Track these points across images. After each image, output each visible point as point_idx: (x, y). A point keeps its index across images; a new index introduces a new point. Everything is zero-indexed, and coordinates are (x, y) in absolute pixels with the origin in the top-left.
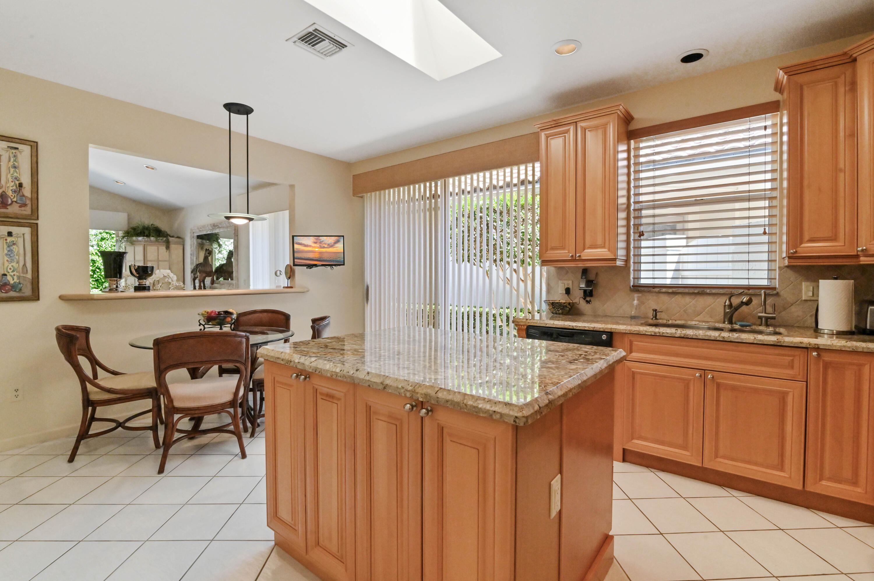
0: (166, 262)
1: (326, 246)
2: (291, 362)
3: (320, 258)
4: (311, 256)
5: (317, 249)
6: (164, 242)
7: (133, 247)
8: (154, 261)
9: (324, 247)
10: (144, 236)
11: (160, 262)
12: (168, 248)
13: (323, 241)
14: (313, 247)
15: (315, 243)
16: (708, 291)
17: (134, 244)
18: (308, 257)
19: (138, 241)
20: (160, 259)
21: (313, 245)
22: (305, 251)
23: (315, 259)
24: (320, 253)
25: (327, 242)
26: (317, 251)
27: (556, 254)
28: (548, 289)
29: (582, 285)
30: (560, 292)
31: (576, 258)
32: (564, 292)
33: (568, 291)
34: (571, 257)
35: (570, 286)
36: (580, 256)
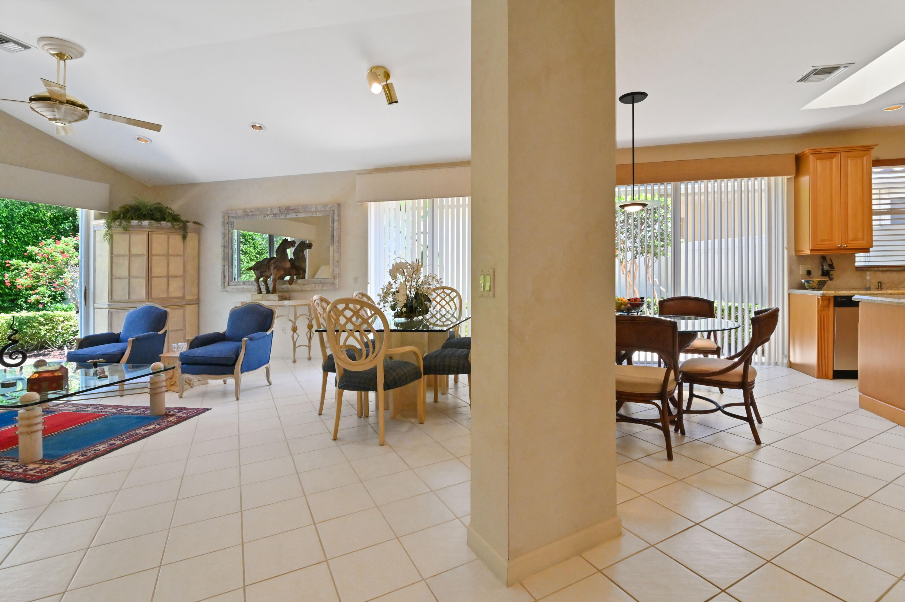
0: (179, 258)
6: (180, 228)
7: (128, 236)
8: (163, 255)
10: (152, 219)
11: (171, 258)
12: (184, 238)
17: (129, 231)
19: (141, 227)
20: (171, 252)
27: (826, 245)
28: (790, 272)
29: (826, 268)
30: (801, 274)
31: (842, 248)
32: (806, 273)
33: (809, 273)
34: (839, 247)
35: (810, 269)
36: (847, 246)
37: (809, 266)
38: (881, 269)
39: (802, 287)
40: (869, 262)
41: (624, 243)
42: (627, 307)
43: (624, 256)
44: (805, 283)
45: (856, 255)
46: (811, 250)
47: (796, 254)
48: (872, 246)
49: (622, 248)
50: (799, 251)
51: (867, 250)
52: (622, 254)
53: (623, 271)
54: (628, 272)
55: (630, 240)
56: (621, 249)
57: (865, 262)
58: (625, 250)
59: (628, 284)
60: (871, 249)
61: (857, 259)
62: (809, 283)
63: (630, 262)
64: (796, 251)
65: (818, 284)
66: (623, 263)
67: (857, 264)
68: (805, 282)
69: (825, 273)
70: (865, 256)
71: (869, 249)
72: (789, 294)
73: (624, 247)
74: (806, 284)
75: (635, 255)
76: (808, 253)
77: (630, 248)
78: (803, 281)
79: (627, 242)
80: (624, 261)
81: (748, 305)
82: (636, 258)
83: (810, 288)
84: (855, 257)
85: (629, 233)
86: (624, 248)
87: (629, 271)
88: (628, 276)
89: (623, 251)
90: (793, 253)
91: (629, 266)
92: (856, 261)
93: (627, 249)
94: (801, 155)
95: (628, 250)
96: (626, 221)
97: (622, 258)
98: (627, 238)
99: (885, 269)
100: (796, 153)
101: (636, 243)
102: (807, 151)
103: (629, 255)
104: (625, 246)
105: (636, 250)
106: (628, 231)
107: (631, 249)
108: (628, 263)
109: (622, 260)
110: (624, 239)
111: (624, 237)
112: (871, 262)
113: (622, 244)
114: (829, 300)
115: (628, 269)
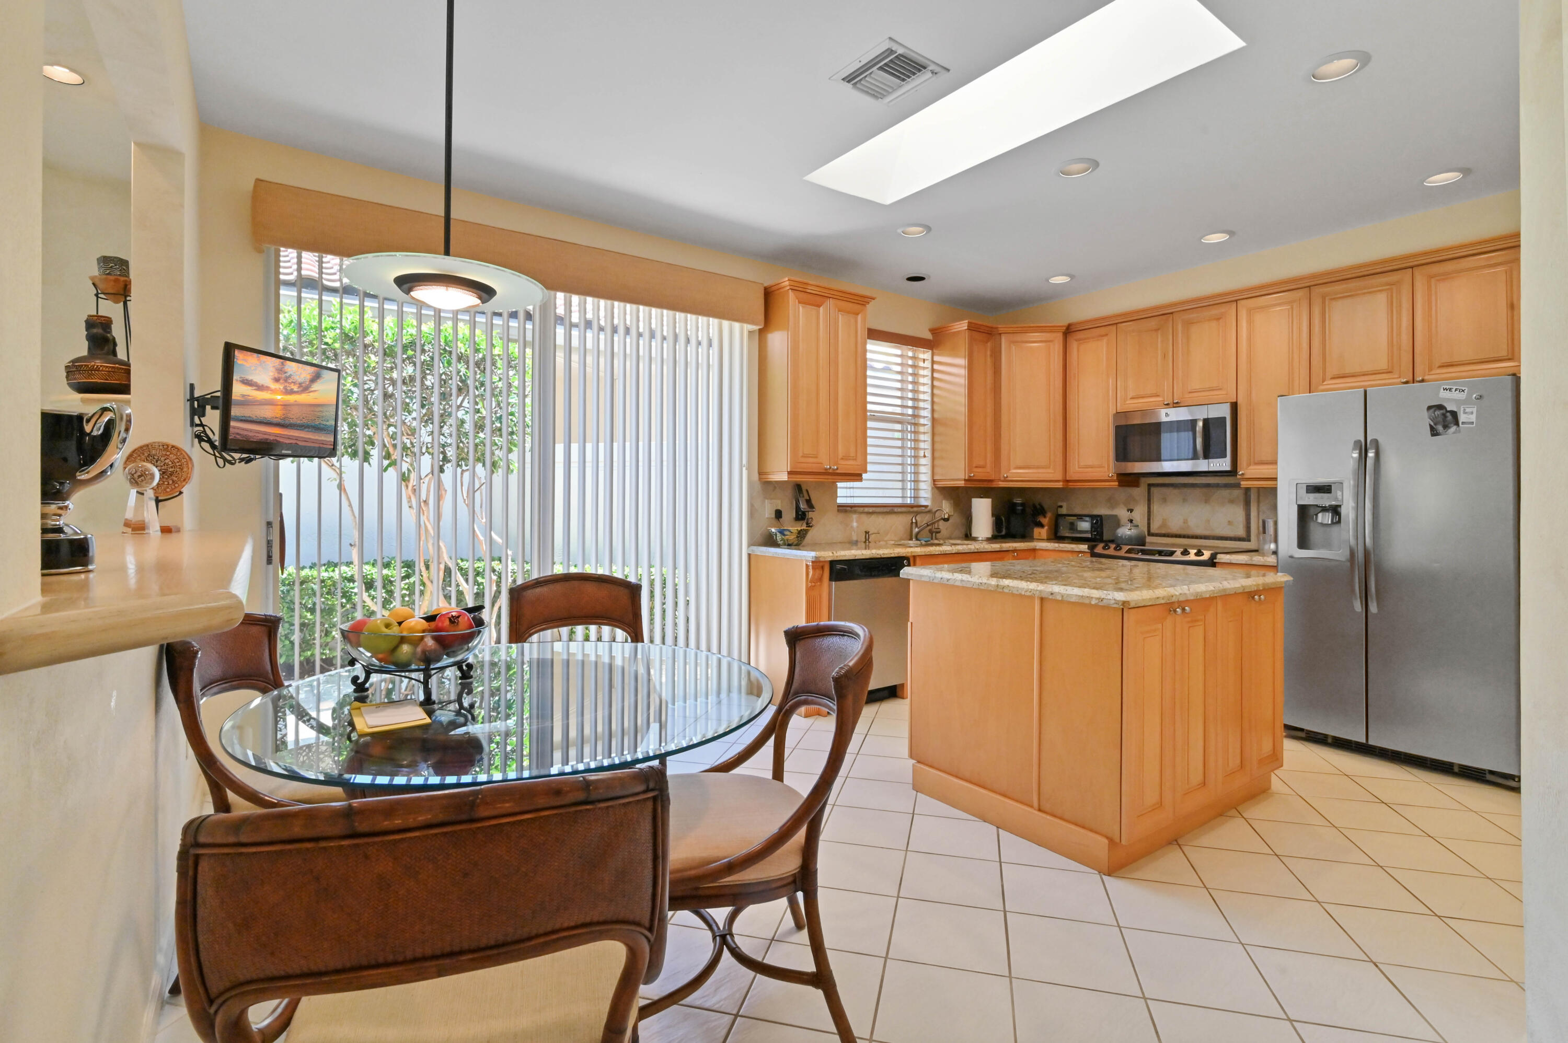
1: (295, 388)
2: (1172, 596)
3: (284, 419)
4: (267, 413)
5: (279, 397)
9: (292, 392)
13: (290, 376)
14: (274, 391)
15: (277, 380)
16: (896, 509)
18: (262, 416)
21: (273, 386)
22: (257, 401)
23: (275, 421)
24: (286, 406)
25: (297, 378)
26: (279, 400)
27: (809, 464)
28: (753, 513)
29: (803, 506)
30: (766, 516)
31: (831, 471)
32: (773, 516)
33: (779, 514)
34: (826, 469)
35: (779, 508)
36: (837, 469)
37: (779, 502)
38: (866, 510)
39: (770, 541)
40: (852, 498)
41: (413, 432)
42: (424, 652)
43: (412, 465)
44: (776, 535)
45: (839, 484)
46: (790, 473)
47: (760, 479)
48: (866, 472)
49: (409, 445)
50: (766, 474)
51: (857, 477)
52: (408, 460)
53: (410, 501)
54: (422, 504)
55: (428, 428)
56: (405, 448)
57: (846, 497)
58: (416, 450)
59: (423, 532)
60: (864, 476)
61: (840, 492)
62: (784, 535)
63: (427, 479)
64: (760, 473)
65: (797, 537)
66: (411, 481)
67: (840, 501)
68: (778, 533)
69: (801, 516)
70: (846, 488)
71: (860, 475)
72: (749, 555)
73: (412, 443)
74: (779, 537)
75: (441, 463)
76: (784, 477)
77: (427, 448)
78: (773, 530)
79: (422, 432)
80: (413, 476)
81: (661, 570)
82: (442, 470)
83: (785, 545)
84: (836, 487)
85: (424, 411)
86: (414, 447)
87: (425, 502)
88: (424, 514)
89: (409, 452)
90: (756, 476)
91: (424, 488)
92: (838, 495)
93: (421, 448)
94: (774, 288)
95: (424, 450)
96: (418, 383)
97: (409, 470)
98: (422, 422)
99: (871, 510)
100: (766, 285)
101: (443, 435)
102: (785, 282)
103: (426, 462)
104: (415, 441)
105: (442, 453)
106: (423, 406)
107: (430, 450)
108: (422, 481)
109: (408, 474)
110: (414, 424)
111: (414, 419)
112: (855, 498)
113: (408, 434)
114: (823, 568)
115: (423, 497)
